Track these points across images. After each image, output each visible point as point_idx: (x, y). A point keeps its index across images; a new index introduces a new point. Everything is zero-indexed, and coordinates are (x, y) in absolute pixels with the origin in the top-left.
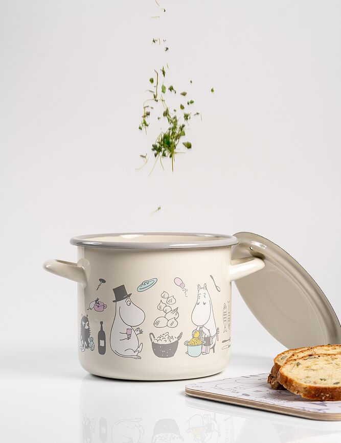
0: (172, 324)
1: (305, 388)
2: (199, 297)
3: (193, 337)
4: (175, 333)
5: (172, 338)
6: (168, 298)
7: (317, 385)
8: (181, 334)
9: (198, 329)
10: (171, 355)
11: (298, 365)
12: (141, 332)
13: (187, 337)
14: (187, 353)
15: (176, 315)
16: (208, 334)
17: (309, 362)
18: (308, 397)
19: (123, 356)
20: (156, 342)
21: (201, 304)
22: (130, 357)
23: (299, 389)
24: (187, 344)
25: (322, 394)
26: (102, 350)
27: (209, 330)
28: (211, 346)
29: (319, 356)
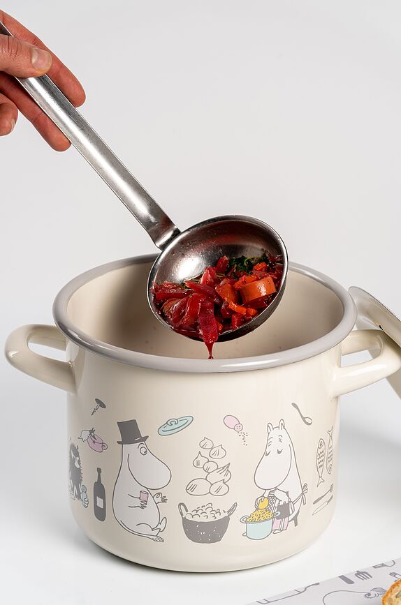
0: (218, 491)
2: (268, 444)
3: (257, 509)
4: (223, 504)
5: (218, 511)
6: (212, 448)
8: (235, 505)
9: (266, 495)
10: (216, 539)
12: (164, 500)
13: (247, 508)
14: (245, 535)
15: (226, 475)
16: (284, 499)
19: (132, 532)
20: (189, 518)
21: (274, 453)
22: (146, 536)
24: (246, 520)
26: (100, 514)
27: (287, 493)
28: (291, 517)
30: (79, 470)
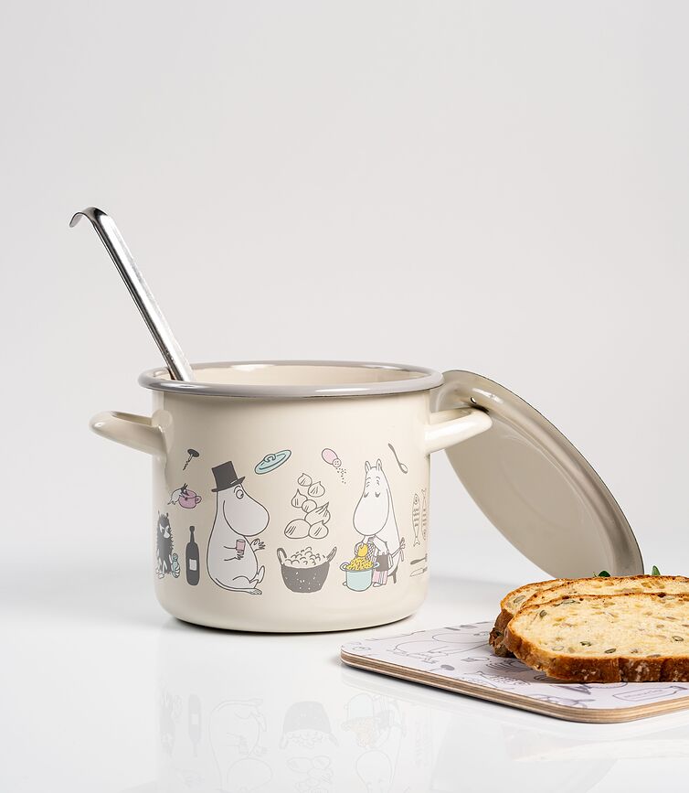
0: (317, 533)
1: (553, 660)
2: (366, 485)
3: (357, 556)
4: (322, 548)
5: (318, 556)
6: (311, 485)
7: (575, 655)
8: (335, 550)
9: (365, 541)
10: (316, 587)
11: (542, 615)
12: (262, 547)
13: (346, 555)
14: (345, 584)
15: (325, 515)
16: (383, 550)
17: (563, 611)
18: (558, 675)
19: (229, 589)
20: (288, 564)
21: (372, 495)
22: (243, 590)
23: (542, 662)
24: (345, 568)
25: (583, 671)
26: (193, 578)
27: (386, 543)
28: (391, 571)
29: (581, 600)
30: (169, 540)
